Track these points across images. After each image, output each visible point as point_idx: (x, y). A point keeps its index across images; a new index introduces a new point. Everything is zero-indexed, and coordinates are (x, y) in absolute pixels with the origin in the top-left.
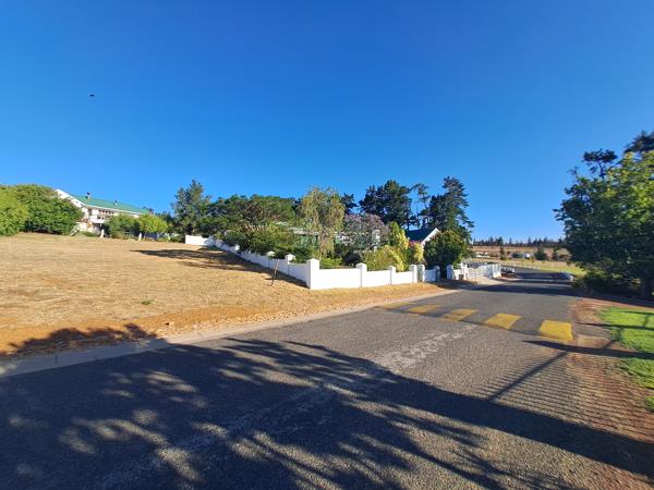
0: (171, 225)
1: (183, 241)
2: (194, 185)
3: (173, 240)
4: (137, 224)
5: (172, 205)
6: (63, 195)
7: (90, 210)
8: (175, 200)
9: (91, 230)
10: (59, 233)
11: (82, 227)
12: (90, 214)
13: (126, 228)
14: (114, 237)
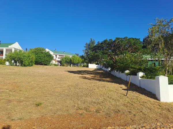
0: (83, 60)
1: (88, 66)
2: (91, 41)
3: (84, 66)
4: (71, 60)
5: (83, 51)
6: (47, 50)
7: (56, 56)
8: (84, 49)
9: (56, 63)
10: (46, 65)
11: (54, 62)
12: (56, 57)
13: (67, 62)
14: (63, 66)
